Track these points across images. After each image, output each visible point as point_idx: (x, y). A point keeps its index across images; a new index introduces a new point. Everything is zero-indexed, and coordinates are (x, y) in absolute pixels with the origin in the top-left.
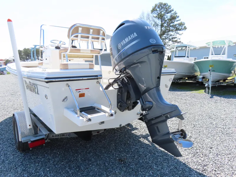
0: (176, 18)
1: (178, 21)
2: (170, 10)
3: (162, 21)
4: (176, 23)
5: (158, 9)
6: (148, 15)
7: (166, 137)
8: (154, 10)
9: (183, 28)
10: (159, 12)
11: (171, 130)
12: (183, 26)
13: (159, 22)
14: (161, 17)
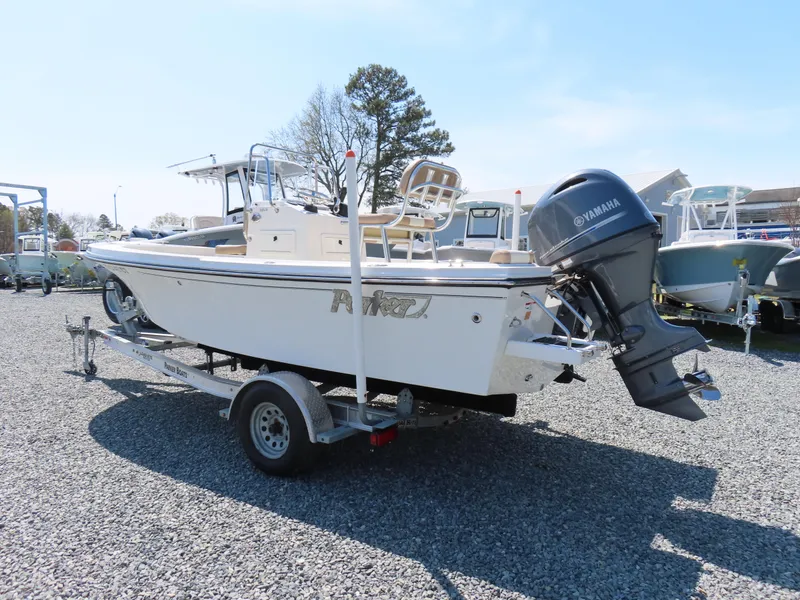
0: (421, 117)
1: (429, 125)
2: (403, 91)
3: (379, 123)
4: (422, 131)
5: (367, 85)
6: (338, 98)
7: (675, 388)
8: (353, 86)
9: (442, 147)
10: (371, 95)
11: (681, 374)
12: (445, 143)
13: (372, 124)
14: (376, 108)
